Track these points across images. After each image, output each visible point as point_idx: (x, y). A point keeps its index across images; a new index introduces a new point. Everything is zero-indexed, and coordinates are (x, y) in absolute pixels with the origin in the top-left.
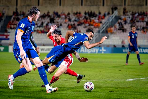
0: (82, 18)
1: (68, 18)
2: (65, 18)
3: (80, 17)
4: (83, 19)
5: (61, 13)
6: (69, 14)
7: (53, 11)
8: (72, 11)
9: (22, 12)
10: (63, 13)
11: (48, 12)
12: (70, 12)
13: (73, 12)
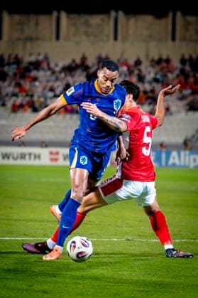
0: (175, 75)
1: (136, 72)
2: (127, 73)
3: (170, 71)
4: (178, 76)
5: (119, 60)
7: (97, 54)
8: (147, 56)
9: (13, 56)
10: (122, 60)
11: (84, 59)
12: (143, 59)
13: (150, 58)
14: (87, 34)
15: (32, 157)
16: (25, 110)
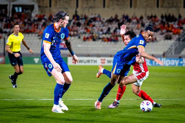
0: (158, 23)
1: (141, 22)
2: (136, 22)
3: (156, 21)
4: (160, 24)
5: (133, 17)
6: (142, 18)
7: (122, 14)
8: (146, 15)
9: (84, 15)
10: (134, 17)
11: (116, 16)
12: (144, 16)
13: (147, 15)
14: (118, 5)
15: (93, 62)
16: (89, 40)
